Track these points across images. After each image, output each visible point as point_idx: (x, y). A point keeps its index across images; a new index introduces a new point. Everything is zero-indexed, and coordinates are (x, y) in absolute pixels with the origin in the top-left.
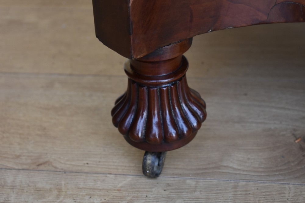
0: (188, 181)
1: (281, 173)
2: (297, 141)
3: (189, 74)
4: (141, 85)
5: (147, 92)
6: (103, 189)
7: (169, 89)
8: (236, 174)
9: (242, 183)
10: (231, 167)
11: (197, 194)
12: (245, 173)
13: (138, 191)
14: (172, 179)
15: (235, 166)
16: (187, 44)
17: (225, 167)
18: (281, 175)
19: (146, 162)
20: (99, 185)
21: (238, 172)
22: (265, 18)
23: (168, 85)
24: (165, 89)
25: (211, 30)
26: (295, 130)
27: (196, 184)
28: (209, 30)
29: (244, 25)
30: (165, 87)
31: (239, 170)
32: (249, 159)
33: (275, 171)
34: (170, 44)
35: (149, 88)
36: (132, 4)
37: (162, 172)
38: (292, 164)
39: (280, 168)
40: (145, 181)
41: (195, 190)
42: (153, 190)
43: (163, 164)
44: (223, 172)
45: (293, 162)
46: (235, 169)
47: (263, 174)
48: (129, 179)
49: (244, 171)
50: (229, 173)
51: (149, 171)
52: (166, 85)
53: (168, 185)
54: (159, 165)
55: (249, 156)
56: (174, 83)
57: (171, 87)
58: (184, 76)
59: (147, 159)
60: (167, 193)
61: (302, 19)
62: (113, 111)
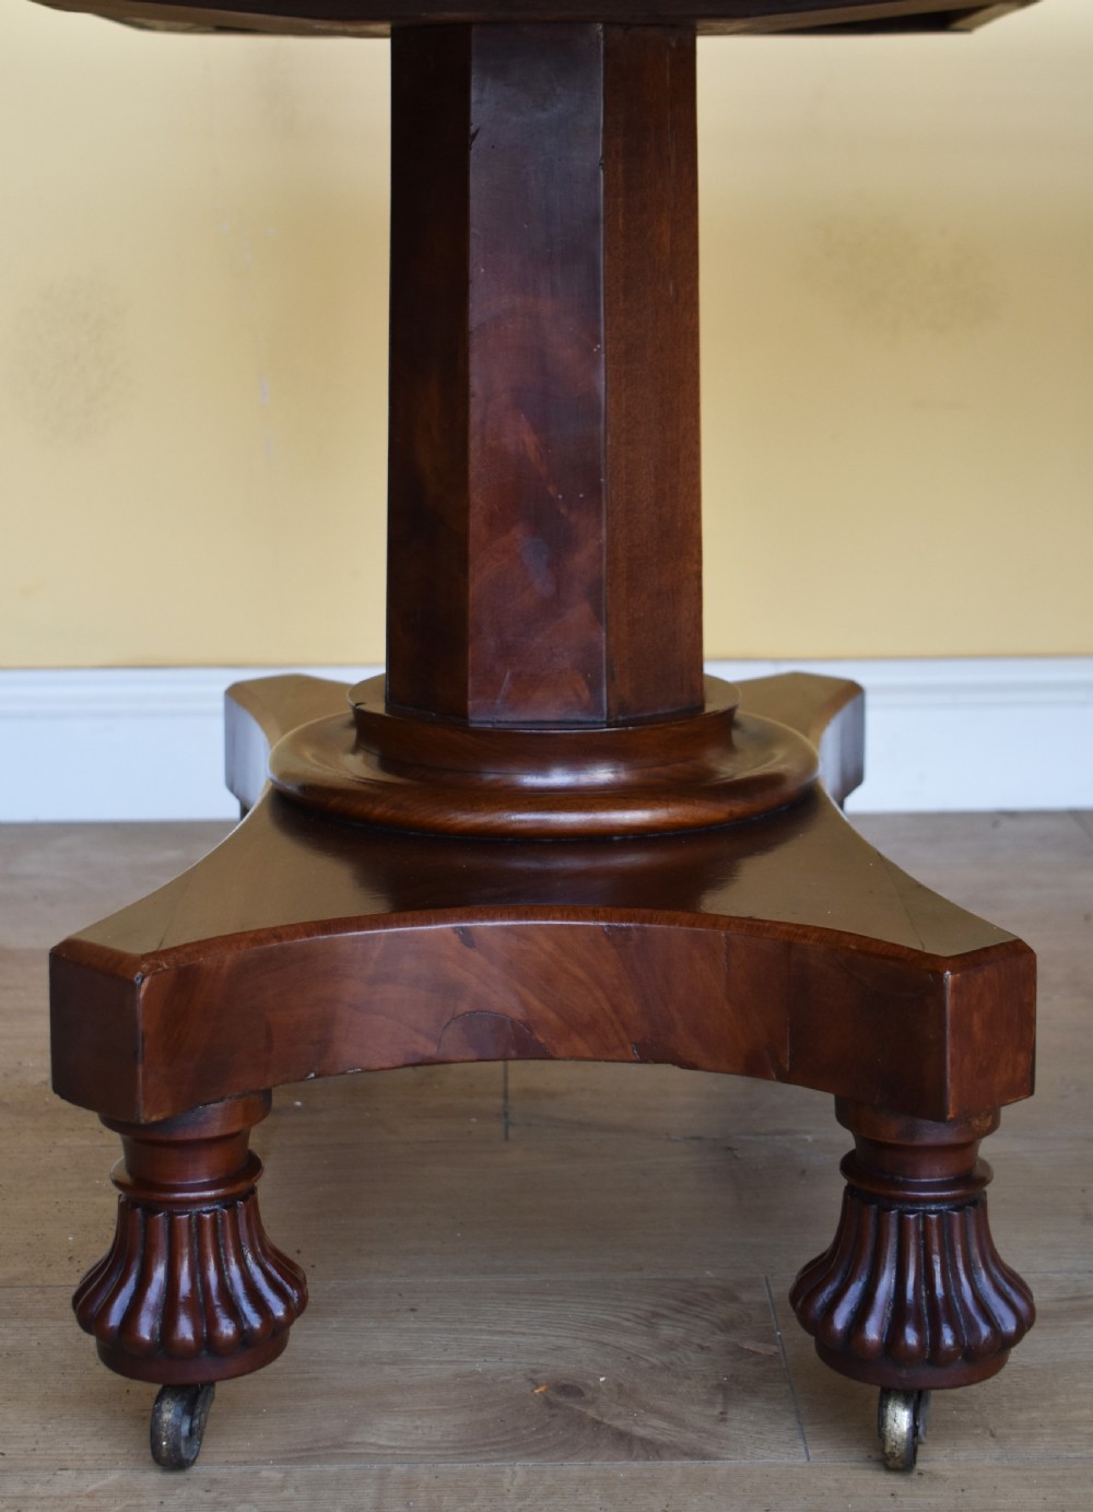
0: (264, 1474)
1: (495, 1447)
2: (537, 1391)
3: (265, 1187)
4: (150, 1210)
5: (166, 1226)
6: (49, 1497)
7: (219, 1217)
8: (384, 1455)
9: (399, 1469)
10: (372, 1444)
11: (289, 1493)
12: (406, 1452)
13: (139, 1496)
14: (225, 1470)
15: (383, 1442)
16: (259, 1105)
17: (357, 1443)
18: (494, 1451)
19: (160, 1417)
20: (37, 1489)
21: (390, 1451)
22: (431, 1050)
23: (217, 1207)
24: (208, 1216)
25: (312, 1075)
26: (534, 1371)
27: (284, 1477)
28: (308, 1075)
29: (388, 1064)
30: (208, 1212)
31: (392, 1447)
32: (417, 1428)
33: (480, 1446)
34: (222, 1100)
35: (171, 1217)
36: (144, 996)
37: (197, 1460)
38: (524, 1432)
39: (493, 1440)
40: (153, 1477)
41: (282, 1487)
42: (178, 1491)
43: (201, 1428)
44: (353, 1454)
45: (526, 1428)
46: (381, 1447)
47: (450, 1452)
48: (114, 1476)
49: (404, 1448)
50: (369, 1454)
51: (168, 1441)
52: (212, 1207)
53: (214, 1481)
54: (191, 1431)
55: (418, 1423)
56: (228, 1202)
57: (222, 1214)
58: (253, 1191)
59: (163, 1410)
60: (213, 1495)
61: (513, 1053)
62: (76, 1299)
